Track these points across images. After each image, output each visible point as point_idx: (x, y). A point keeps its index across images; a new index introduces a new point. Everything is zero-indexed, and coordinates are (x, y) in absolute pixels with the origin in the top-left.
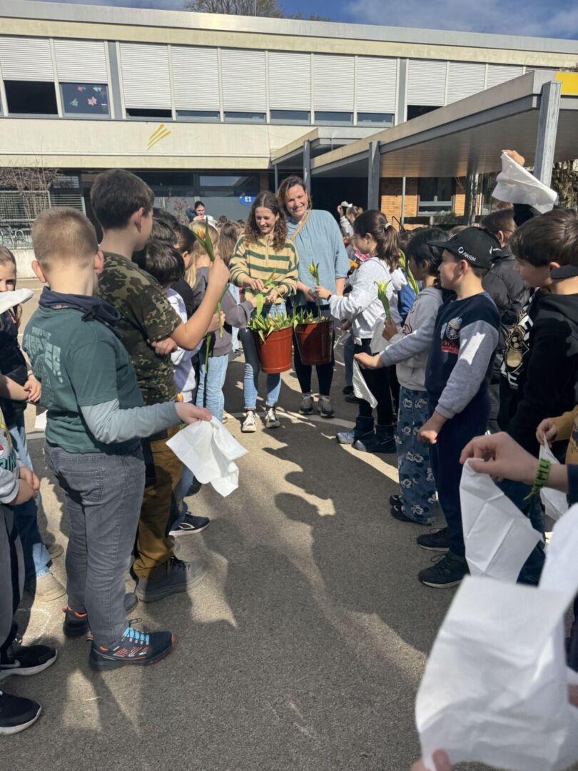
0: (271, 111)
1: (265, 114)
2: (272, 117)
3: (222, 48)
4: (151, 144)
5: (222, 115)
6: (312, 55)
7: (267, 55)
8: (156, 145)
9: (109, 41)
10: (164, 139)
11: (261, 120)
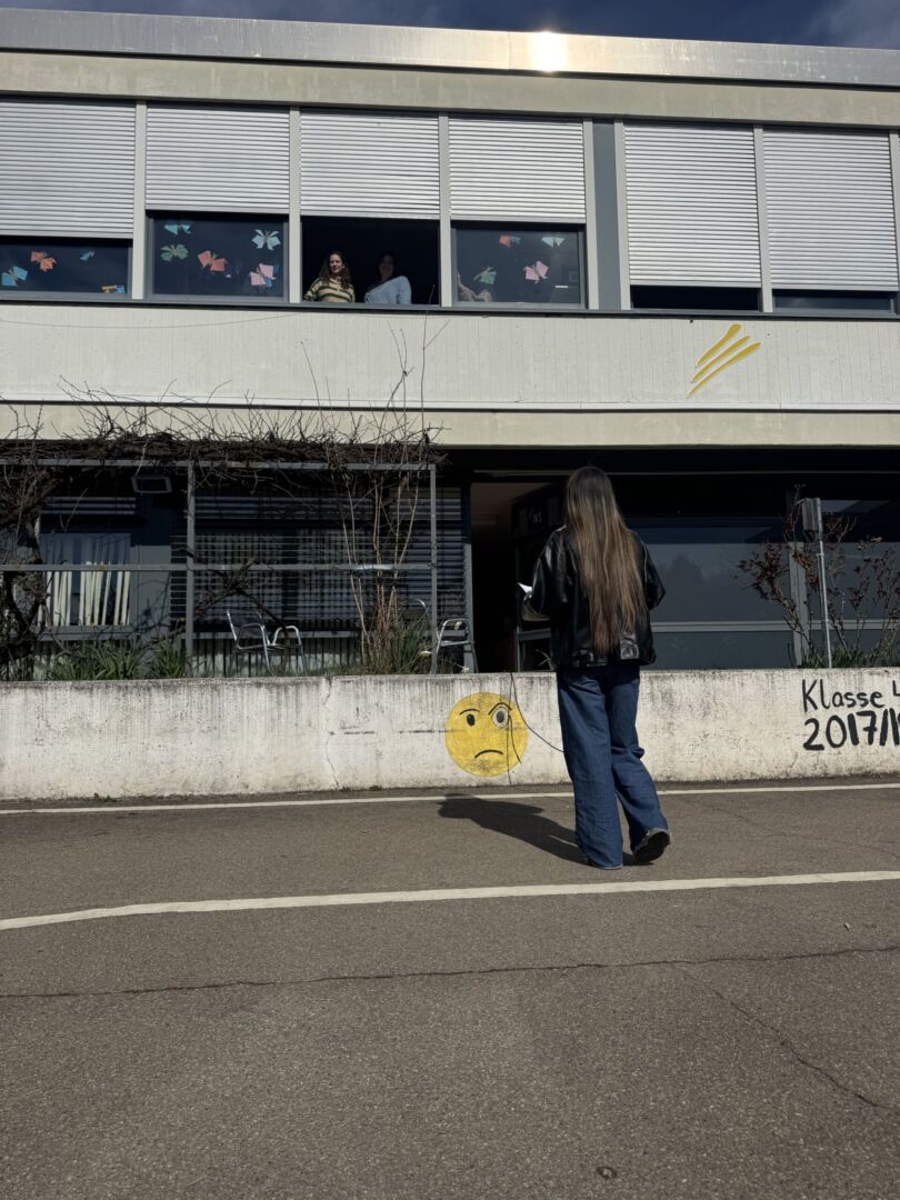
4: (701, 379)
8: (713, 380)
9: (597, 119)
10: (743, 362)
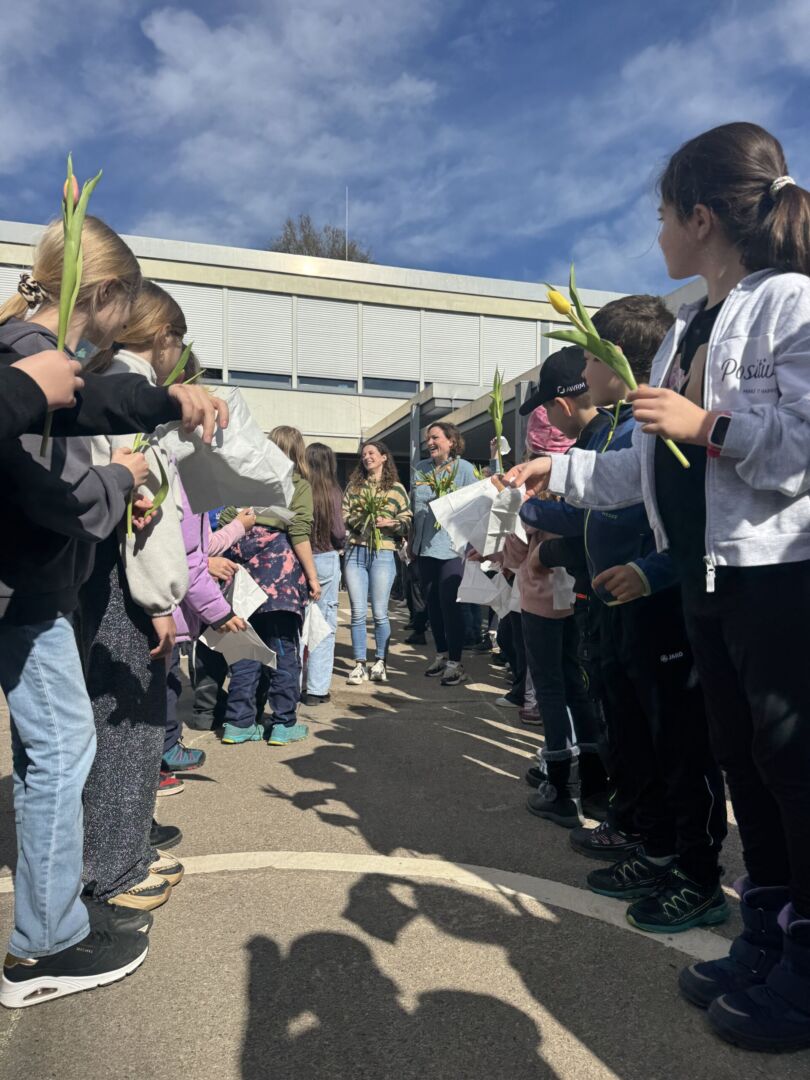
0: (364, 378)
1: (356, 382)
2: (366, 386)
3: (299, 296)
5: (295, 380)
6: (423, 312)
7: (360, 310)
11: (350, 390)
